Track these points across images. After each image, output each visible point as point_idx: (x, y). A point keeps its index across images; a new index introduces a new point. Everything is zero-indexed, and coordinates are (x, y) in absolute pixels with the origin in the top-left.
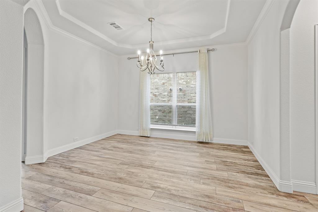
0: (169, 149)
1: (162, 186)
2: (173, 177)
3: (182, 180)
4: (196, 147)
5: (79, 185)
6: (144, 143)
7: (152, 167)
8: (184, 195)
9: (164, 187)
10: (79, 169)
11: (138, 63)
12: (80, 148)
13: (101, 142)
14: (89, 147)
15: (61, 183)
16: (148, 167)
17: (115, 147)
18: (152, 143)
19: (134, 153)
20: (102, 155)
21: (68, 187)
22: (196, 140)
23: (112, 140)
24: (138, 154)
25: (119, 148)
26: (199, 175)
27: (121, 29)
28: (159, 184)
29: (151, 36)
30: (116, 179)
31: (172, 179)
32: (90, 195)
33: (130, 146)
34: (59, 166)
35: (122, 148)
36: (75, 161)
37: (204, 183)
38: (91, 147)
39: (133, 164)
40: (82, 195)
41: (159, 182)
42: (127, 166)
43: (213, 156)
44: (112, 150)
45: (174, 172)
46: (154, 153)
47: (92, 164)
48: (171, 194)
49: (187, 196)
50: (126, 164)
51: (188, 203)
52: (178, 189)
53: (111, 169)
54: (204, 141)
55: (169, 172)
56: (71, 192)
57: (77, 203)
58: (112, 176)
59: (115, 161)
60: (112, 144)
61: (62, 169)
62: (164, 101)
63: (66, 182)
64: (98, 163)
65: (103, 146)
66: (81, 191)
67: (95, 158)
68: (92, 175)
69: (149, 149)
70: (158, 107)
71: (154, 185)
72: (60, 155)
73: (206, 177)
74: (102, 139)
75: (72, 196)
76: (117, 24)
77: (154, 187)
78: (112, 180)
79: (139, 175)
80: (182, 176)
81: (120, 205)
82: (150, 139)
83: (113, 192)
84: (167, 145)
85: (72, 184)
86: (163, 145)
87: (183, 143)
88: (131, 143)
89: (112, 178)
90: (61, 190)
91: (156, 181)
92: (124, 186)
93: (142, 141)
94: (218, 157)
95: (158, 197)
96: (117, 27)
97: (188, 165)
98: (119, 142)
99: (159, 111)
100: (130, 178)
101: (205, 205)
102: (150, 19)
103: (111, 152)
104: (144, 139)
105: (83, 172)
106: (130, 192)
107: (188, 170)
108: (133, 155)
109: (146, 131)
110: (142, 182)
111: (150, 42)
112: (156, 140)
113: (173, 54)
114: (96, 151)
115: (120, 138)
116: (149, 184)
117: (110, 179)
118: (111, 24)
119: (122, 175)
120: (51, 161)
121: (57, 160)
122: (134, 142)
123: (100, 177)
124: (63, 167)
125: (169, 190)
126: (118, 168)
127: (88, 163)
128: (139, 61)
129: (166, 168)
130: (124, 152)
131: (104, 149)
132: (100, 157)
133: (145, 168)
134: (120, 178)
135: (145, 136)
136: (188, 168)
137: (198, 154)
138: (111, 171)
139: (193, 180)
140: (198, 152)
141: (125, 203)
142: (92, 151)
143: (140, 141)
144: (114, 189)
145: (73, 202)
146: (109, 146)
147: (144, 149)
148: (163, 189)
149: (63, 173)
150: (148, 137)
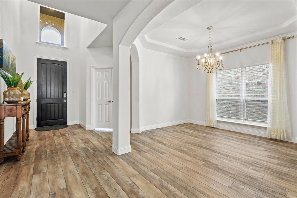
0: (231, 140)
1: (212, 161)
2: (224, 158)
3: (232, 162)
4: (264, 142)
5: (157, 148)
6: (209, 132)
7: (209, 149)
8: (228, 171)
9: (214, 163)
10: (158, 140)
11: (198, 66)
12: (160, 129)
13: (175, 127)
14: (165, 129)
15: (148, 145)
16: (206, 148)
17: (183, 132)
18: (216, 133)
19: (198, 138)
20: (173, 135)
21: (151, 148)
22: (267, 137)
23: (182, 127)
24: (200, 138)
25: (187, 133)
26: (252, 163)
27: (187, 40)
28: (210, 160)
29: (210, 41)
30: (179, 150)
31: (222, 160)
32: (162, 154)
33: (196, 133)
34: (147, 136)
35: (189, 133)
36: (156, 136)
37: (253, 169)
38: (167, 129)
39: (195, 144)
40: (158, 153)
41: (210, 158)
42: (189, 145)
43: (281, 153)
44: (181, 133)
45: (227, 156)
46: (215, 140)
47: (166, 139)
48: (217, 167)
49: (231, 172)
50: (189, 144)
51: (229, 176)
52: (225, 166)
53: (177, 144)
54: (278, 139)
55: (222, 155)
56: (152, 150)
57: (155, 156)
58: (177, 148)
59: (182, 140)
60: (182, 129)
61: (149, 139)
62: (238, 95)
63: (150, 145)
64: (170, 139)
65: (175, 130)
66: (158, 151)
67: (168, 136)
68: (165, 145)
69: (212, 137)
70: (231, 101)
71: (205, 159)
72: (148, 131)
73: (259, 166)
74: (176, 125)
75: (152, 152)
76: (183, 37)
77: (206, 161)
78: (177, 150)
79: (197, 151)
80: (233, 160)
81: (178, 163)
82: (216, 130)
83: (175, 156)
84: (231, 137)
85: (153, 147)
86: (226, 136)
87: (251, 137)
88: (198, 130)
89: (177, 149)
90: (148, 148)
91: (209, 158)
92: (184, 155)
93: (208, 130)
94: (288, 156)
95: (206, 166)
96: (184, 39)
97: (245, 154)
98: (188, 128)
99: (232, 105)
100: (189, 152)
101: (244, 181)
102: (209, 28)
103: (180, 134)
104: (210, 129)
105: (160, 142)
106: (186, 158)
107: (242, 157)
108: (196, 138)
109: (212, 123)
110: (197, 156)
111: (208, 47)
112: (221, 131)
113: (240, 50)
114: (170, 132)
115: (189, 126)
116: (203, 158)
117: (176, 149)
118: (179, 39)
119: (184, 149)
120: (143, 133)
121: (146, 133)
122: (200, 130)
123: (169, 147)
124: (149, 138)
125: (216, 165)
126: (182, 145)
127: (164, 138)
128: (199, 65)
129: (222, 152)
130: (190, 136)
131: (176, 131)
132: (172, 136)
133: (203, 148)
134: (182, 150)
135: (211, 126)
136: (243, 156)
137: (263, 149)
138: (177, 145)
139: (244, 165)
140: (263, 147)
141: (182, 163)
142: (167, 131)
143: (206, 130)
144: (177, 155)
145: (153, 154)
146: (180, 130)
147: (208, 136)
148: (212, 163)
149: (149, 140)
150: (215, 128)
